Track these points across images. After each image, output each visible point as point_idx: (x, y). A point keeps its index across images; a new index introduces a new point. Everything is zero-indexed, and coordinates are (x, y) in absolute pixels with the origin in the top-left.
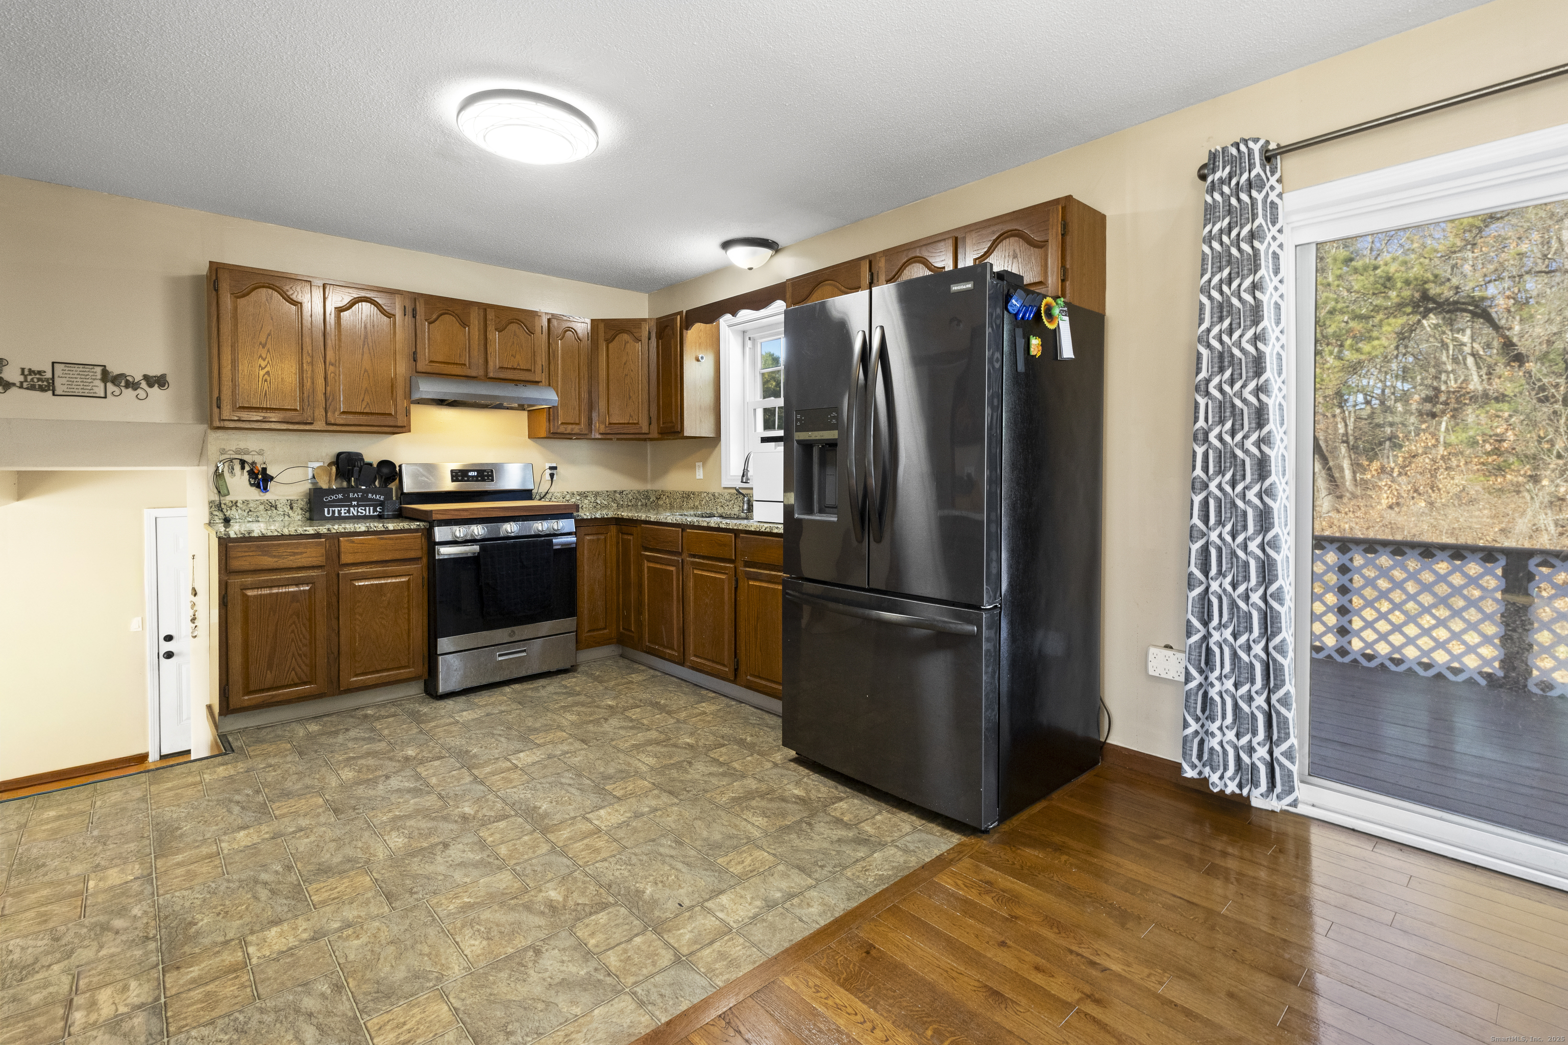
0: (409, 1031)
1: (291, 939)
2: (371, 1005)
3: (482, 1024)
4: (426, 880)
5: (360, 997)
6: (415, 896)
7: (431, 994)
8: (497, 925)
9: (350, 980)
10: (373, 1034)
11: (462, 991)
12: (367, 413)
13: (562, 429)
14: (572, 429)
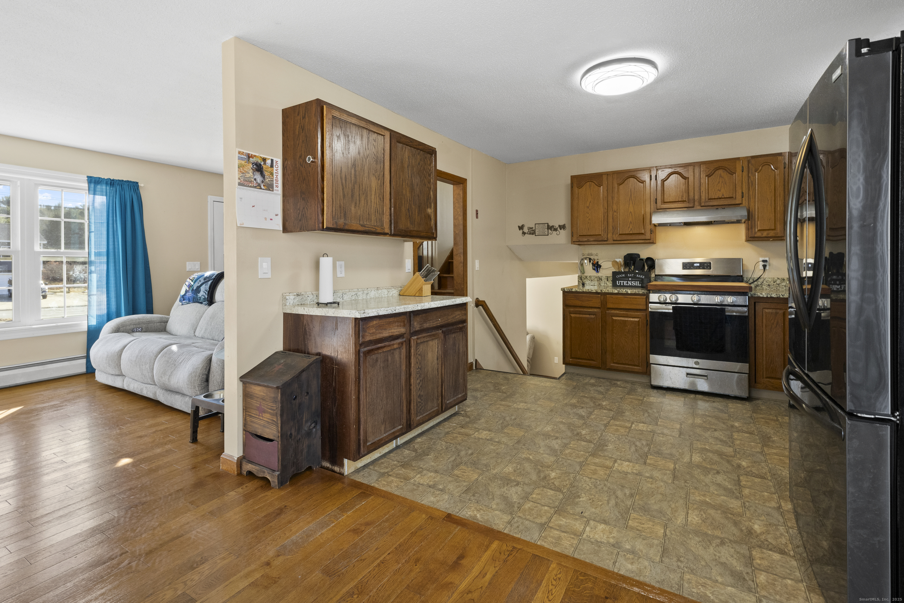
12: (631, 234)
13: (759, 234)
14: (768, 234)
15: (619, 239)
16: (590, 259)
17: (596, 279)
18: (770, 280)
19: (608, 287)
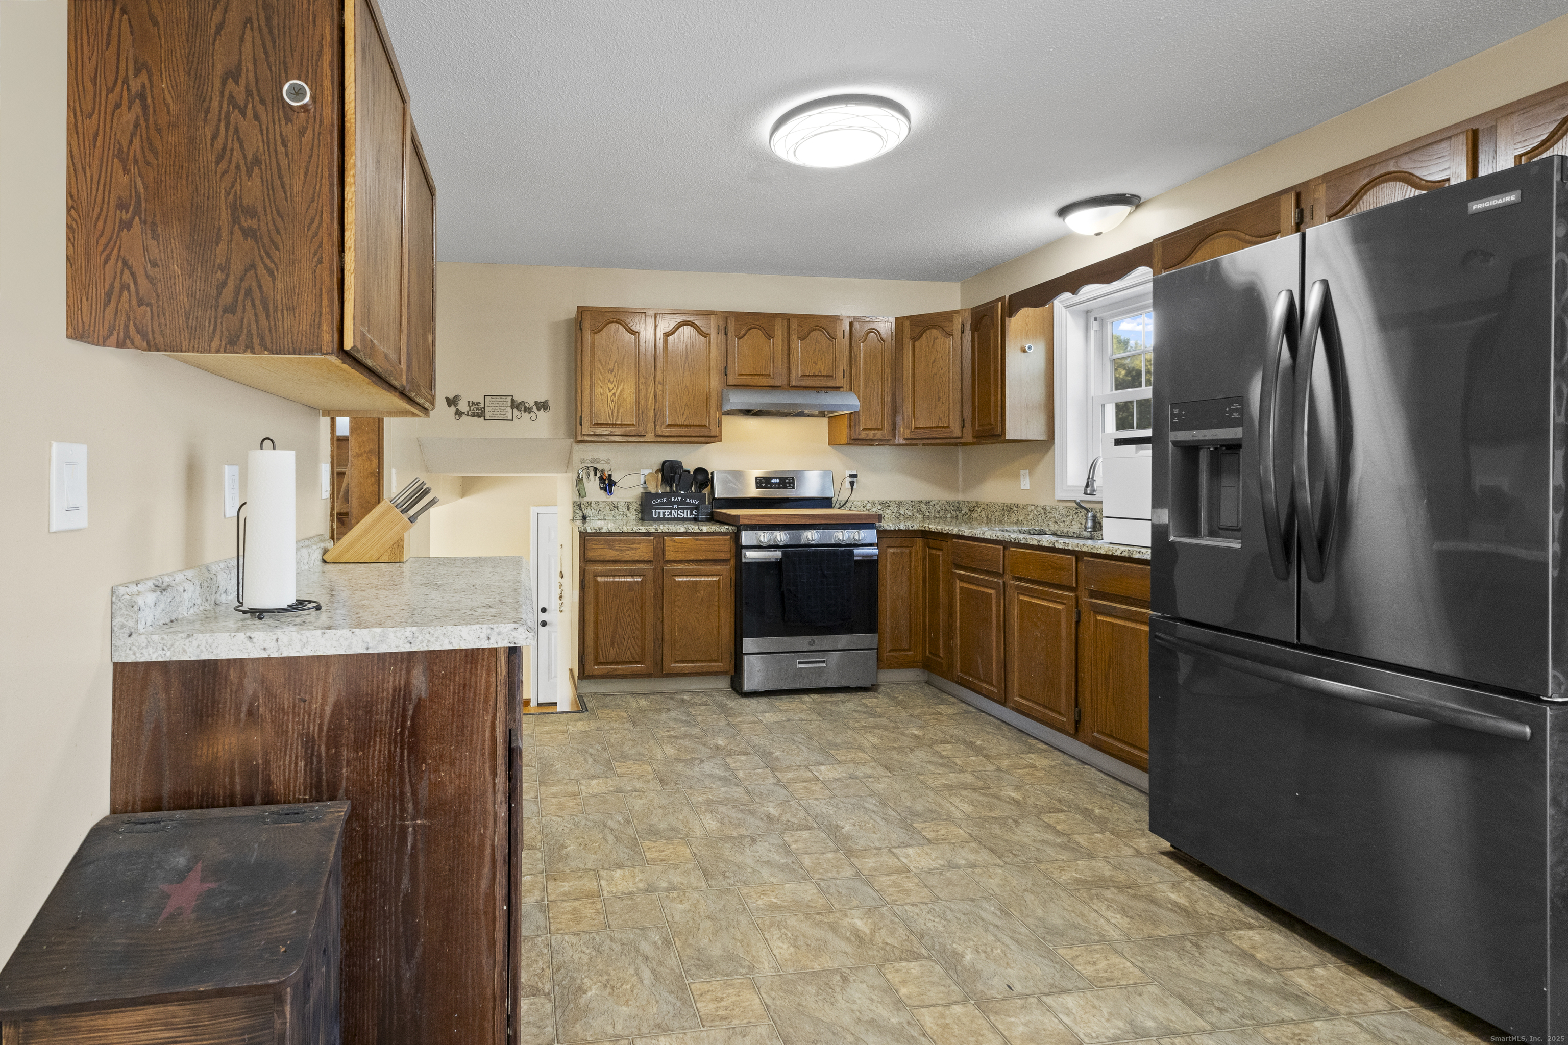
0: (726, 1008)
1: (631, 884)
2: (693, 969)
3: (791, 1030)
4: (736, 868)
5: (685, 958)
6: (728, 880)
7: (745, 981)
8: (804, 936)
9: (676, 939)
10: (696, 997)
11: (772, 990)
12: (686, 425)
13: (863, 435)
14: (874, 435)
15: (666, 434)
16: (596, 470)
17: (608, 508)
18: (859, 504)
19: (630, 523)
